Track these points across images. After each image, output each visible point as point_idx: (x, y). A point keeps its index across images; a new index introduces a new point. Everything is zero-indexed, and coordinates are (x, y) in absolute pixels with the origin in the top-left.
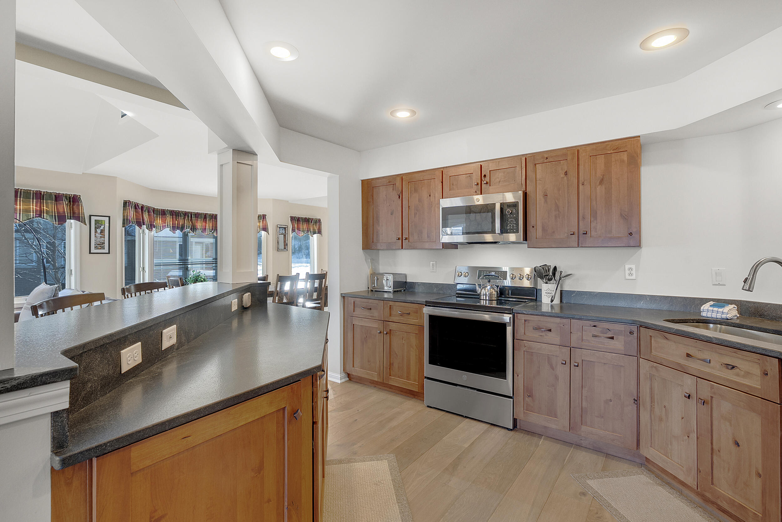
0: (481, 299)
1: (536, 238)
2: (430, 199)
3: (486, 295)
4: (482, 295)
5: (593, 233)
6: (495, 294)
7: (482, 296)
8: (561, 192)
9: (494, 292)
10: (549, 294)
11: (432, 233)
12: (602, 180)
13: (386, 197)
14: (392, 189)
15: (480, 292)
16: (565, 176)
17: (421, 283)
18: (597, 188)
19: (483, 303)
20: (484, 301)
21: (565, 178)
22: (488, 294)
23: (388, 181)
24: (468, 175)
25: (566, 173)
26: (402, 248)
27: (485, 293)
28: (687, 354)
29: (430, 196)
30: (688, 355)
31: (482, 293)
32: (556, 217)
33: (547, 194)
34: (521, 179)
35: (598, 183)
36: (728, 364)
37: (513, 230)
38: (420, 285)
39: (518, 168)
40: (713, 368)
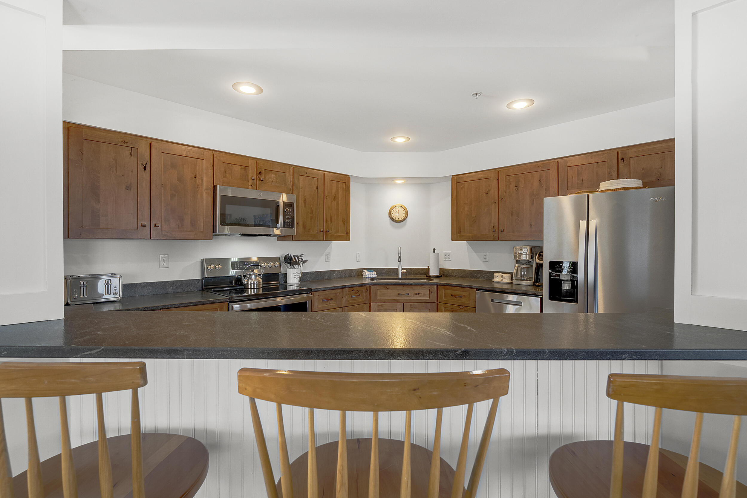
0: (249, 289)
1: (299, 233)
2: (195, 181)
3: (254, 284)
5: (330, 231)
6: (261, 282)
7: (250, 286)
9: (260, 279)
12: (335, 197)
13: (116, 162)
15: (247, 283)
16: (316, 189)
17: (146, 283)
18: (333, 202)
19: (250, 292)
20: (252, 290)
21: (317, 191)
22: (256, 283)
24: (243, 167)
26: (150, 239)
27: (252, 282)
28: (398, 293)
29: (195, 177)
31: (250, 283)
32: (311, 218)
33: (306, 200)
34: (289, 184)
35: (333, 199)
36: (417, 293)
37: (289, 225)
38: (145, 286)
39: (287, 175)
40: (410, 296)
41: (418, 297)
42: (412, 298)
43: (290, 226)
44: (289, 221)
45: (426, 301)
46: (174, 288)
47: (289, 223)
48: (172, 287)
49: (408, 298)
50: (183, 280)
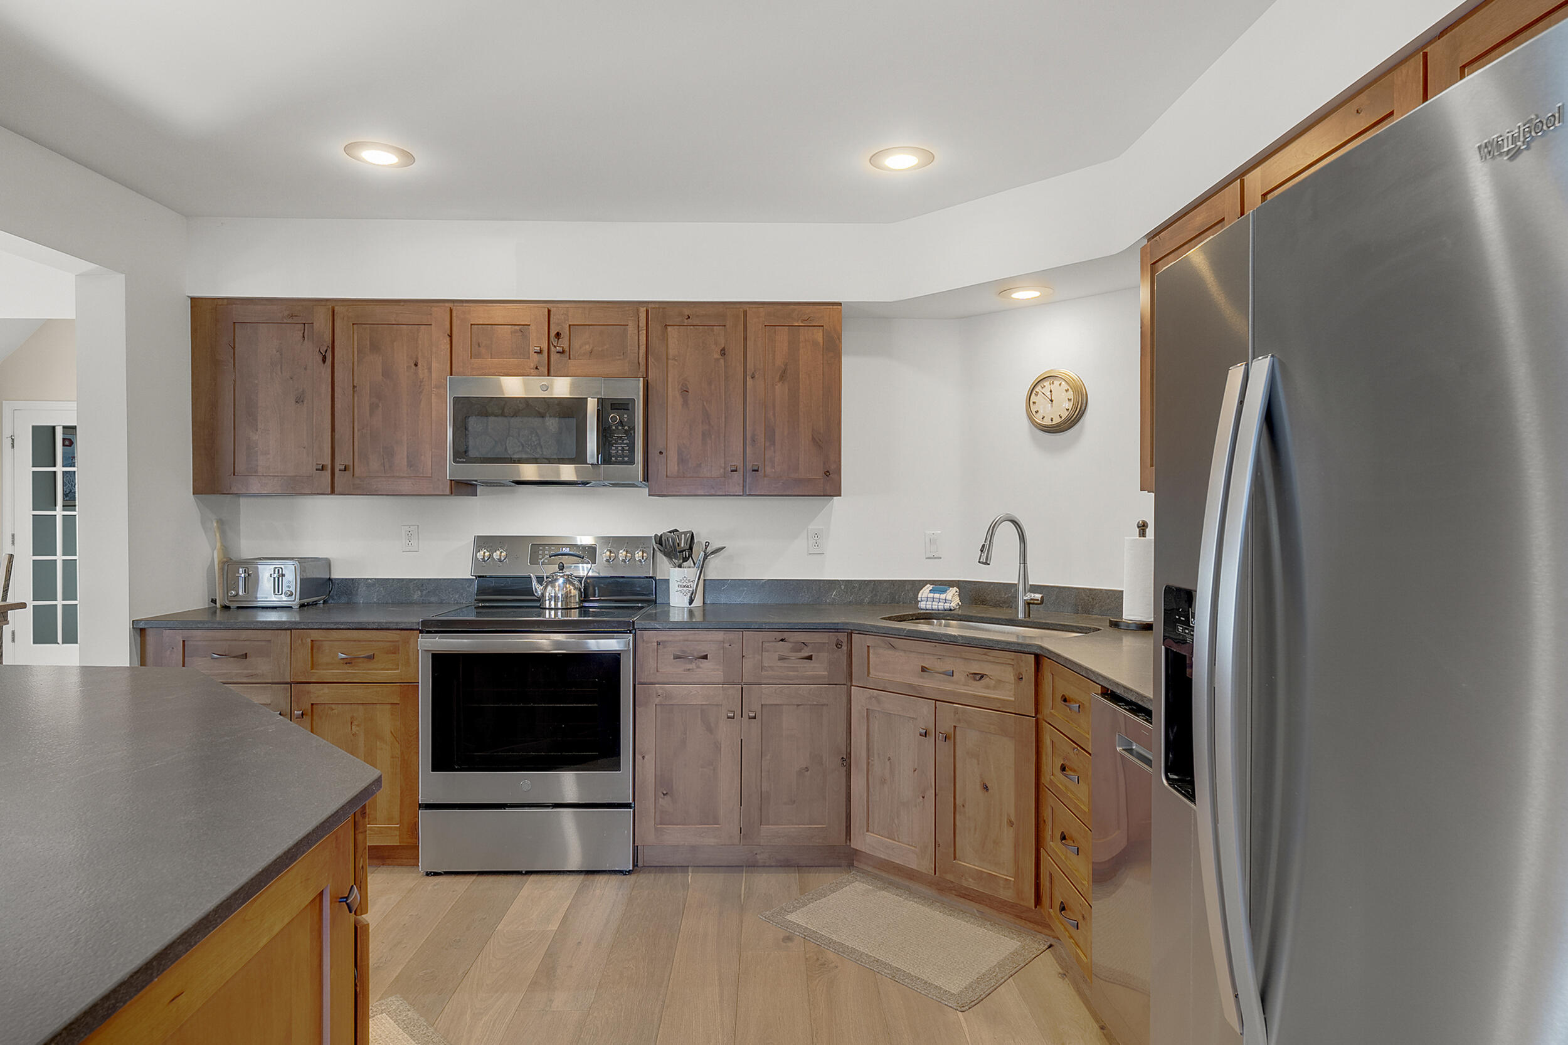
0: (546, 609)
1: (667, 476)
2: (416, 373)
3: (556, 598)
4: (547, 598)
5: (769, 470)
6: (575, 596)
7: (547, 602)
8: (713, 387)
9: (573, 591)
10: (685, 589)
11: (423, 457)
12: (784, 371)
13: (281, 355)
14: (302, 335)
15: (542, 594)
16: (721, 357)
17: (375, 579)
18: (776, 387)
19: (549, 615)
20: (553, 612)
21: (722, 361)
22: (560, 595)
23: (286, 313)
24: (516, 327)
25: (723, 352)
26: (333, 492)
27: (553, 595)
28: (922, 667)
29: (416, 365)
30: (924, 669)
31: (547, 594)
32: (703, 434)
33: (688, 388)
34: (637, 351)
35: (777, 378)
36: (975, 674)
37: (623, 456)
38: (374, 585)
39: (631, 329)
40: (957, 683)
41: (977, 689)
42: (962, 690)
43: (626, 459)
44: (623, 447)
45: (1000, 708)
46: (424, 592)
47: (623, 451)
48: (421, 591)
49: (949, 687)
50: (440, 579)
